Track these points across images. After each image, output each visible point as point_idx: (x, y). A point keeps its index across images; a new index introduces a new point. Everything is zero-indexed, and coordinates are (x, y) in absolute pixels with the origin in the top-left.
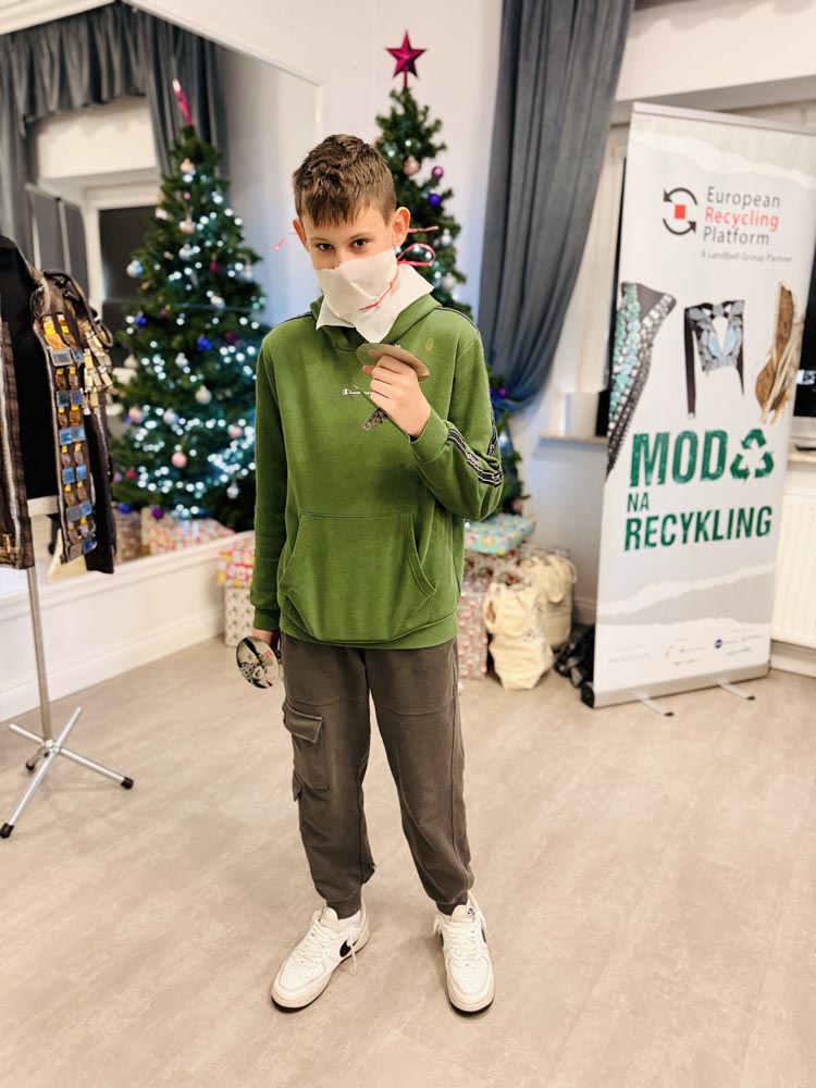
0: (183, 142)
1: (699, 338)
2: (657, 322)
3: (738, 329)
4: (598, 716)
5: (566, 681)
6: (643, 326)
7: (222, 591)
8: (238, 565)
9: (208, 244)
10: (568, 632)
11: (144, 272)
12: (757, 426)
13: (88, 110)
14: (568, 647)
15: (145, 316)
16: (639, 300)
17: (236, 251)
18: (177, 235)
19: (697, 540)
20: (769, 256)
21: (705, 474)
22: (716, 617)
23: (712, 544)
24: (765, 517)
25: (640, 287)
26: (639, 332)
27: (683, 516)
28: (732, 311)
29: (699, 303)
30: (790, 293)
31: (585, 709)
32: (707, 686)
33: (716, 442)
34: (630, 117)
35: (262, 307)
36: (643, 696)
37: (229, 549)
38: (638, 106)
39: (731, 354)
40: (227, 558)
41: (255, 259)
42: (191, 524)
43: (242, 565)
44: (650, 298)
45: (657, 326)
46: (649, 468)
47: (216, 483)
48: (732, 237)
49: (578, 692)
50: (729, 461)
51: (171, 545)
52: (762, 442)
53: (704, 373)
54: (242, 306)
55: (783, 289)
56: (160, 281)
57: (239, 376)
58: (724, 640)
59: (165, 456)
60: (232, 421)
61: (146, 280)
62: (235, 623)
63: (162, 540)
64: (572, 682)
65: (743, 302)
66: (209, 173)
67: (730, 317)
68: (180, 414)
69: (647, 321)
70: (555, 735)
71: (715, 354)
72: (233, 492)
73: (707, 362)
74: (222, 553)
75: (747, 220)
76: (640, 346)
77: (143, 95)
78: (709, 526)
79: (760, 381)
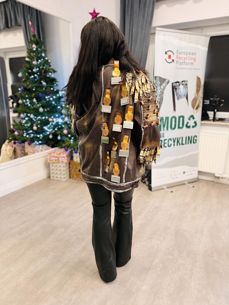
0: (33, 39)
1: (176, 91)
2: (164, 87)
3: (186, 88)
4: (153, 193)
5: (144, 184)
6: (161, 88)
7: (49, 164)
8: (53, 157)
9: (41, 67)
10: (145, 171)
11: (23, 76)
12: (192, 114)
13: (5, 30)
14: (145, 176)
15: (24, 88)
16: (160, 81)
17: (49, 69)
18: (32, 65)
19: (177, 145)
20: (194, 69)
21: (179, 127)
22: (183, 165)
23: (181, 146)
24: (195, 138)
25: (160, 78)
26: (160, 90)
27: (173, 139)
28: (185, 83)
29: (176, 81)
30: (199, 78)
31: (150, 191)
32: (182, 184)
33: (181, 119)
34: (155, 31)
35: (57, 85)
36: (165, 187)
37: (50, 153)
38: (157, 29)
39: (184, 95)
40: (50, 155)
41: (54, 72)
42: (39, 146)
43: (54, 157)
44: (162, 80)
45: (164, 88)
46: (164, 126)
47: (46, 134)
48: (184, 63)
49: (148, 187)
50: (185, 124)
51: (34, 152)
52: (194, 118)
53: (178, 100)
54: (51, 84)
55: (198, 77)
56: (28, 78)
57: (51, 104)
58: (186, 171)
59: (31, 127)
60: (50, 117)
61: (24, 78)
62: (53, 173)
63: (31, 151)
64: (146, 185)
65: (187, 81)
66: (41, 48)
67: (184, 85)
68: (35, 115)
69: (162, 87)
70: (142, 198)
71: (180, 95)
72: (51, 137)
73: (178, 97)
74: (48, 154)
75: (188, 59)
76: (160, 93)
77: (21, 26)
78: (180, 141)
79: (193, 102)
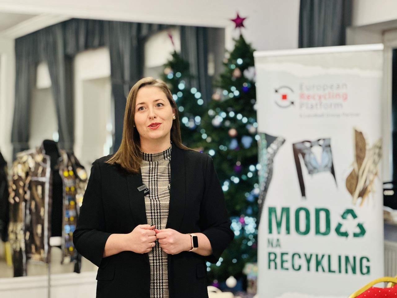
1: (304, 157)
2: (275, 150)
3: (329, 153)
6: (268, 152)
12: (350, 207)
19: (317, 271)
20: (344, 114)
21: (318, 232)
23: (329, 275)
24: (365, 262)
26: (267, 155)
27: (305, 255)
28: (325, 144)
29: (302, 140)
30: (361, 133)
33: (323, 215)
39: (326, 166)
45: (275, 153)
46: (279, 225)
48: (318, 106)
50: (333, 226)
52: (355, 216)
55: (356, 131)
65: (330, 138)
67: (323, 146)
73: (310, 170)
75: (327, 97)
76: (268, 162)
78: (325, 263)
